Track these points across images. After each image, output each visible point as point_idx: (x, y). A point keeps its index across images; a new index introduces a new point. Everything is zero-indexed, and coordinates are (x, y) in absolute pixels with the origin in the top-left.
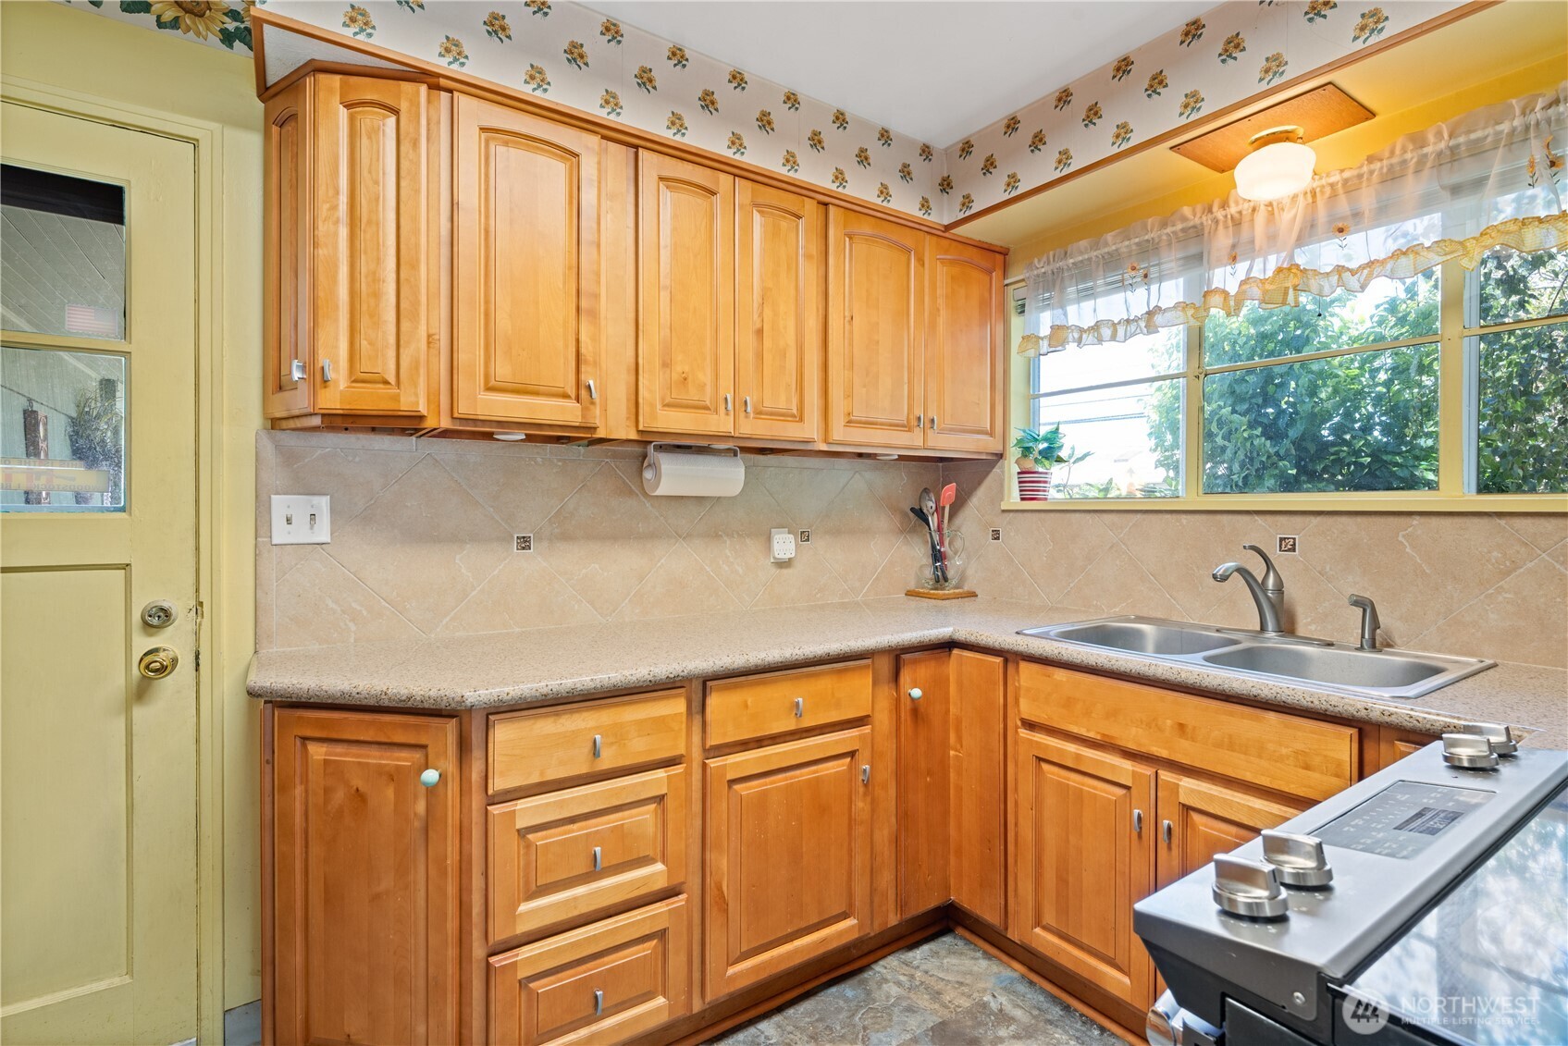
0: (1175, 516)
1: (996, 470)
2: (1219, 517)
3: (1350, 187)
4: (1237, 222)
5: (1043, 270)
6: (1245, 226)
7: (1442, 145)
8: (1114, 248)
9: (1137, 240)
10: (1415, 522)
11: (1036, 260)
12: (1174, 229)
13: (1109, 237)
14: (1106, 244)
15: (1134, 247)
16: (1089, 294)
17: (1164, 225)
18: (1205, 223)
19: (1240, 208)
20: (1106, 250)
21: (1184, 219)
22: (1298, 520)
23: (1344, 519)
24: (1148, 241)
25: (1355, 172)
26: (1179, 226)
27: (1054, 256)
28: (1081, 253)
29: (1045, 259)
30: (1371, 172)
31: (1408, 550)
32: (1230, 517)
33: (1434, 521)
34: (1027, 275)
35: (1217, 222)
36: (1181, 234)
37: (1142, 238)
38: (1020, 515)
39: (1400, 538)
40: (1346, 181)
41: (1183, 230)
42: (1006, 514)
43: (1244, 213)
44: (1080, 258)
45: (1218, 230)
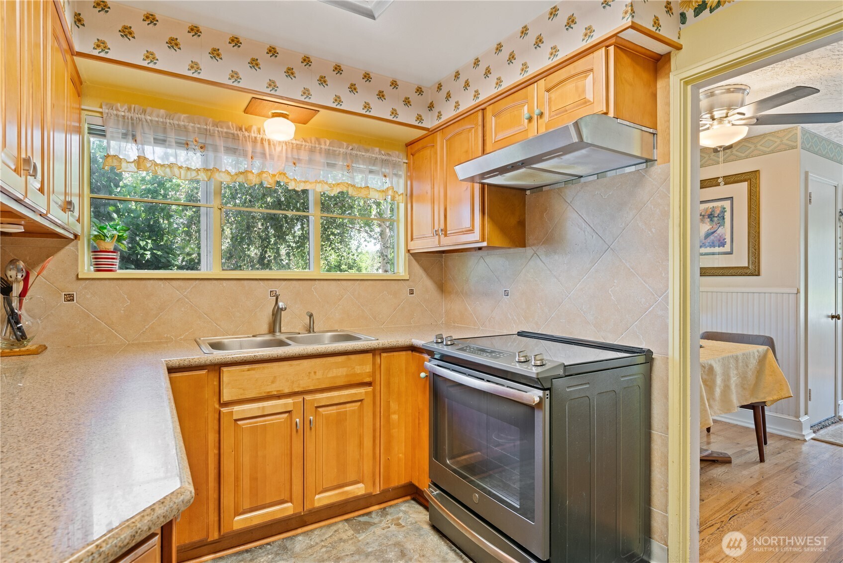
0: (219, 282)
1: (70, 247)
2: (242, 282)
3: (299, 147)
4: (255, 141)
5: (123, 114)
6: (259, 144)
7: (327, 147)
8: (182, 123)
9: (199, 126)
10: (317, 283)
11: (119, 105)
12: (222, 130)
13: (183, 116)
14: (179, 120)
15: (196, 129)
16: (161, 141)
17: (215, 125)
18: (239, 135)
19: (256, 135)
20: (176, 122)
21: (228, 128)
22: (277, 282)
23: (294, 282)
24: (206, 130)
25: (301, 143)
26: (225, 130)
27: (134, 108)
28: (158, 116)
29: (126, 107)
30: (306, 146)
31: (315, 293)
32: (248, 282)
33: (322, 282)
34: (107, 111)
35: (245, 137)
36: (224, 134)
37: (202, 126)
38: (98, 282)
39: (312, 289)
40: (297, 144)
41: (226, 133)
42: (81, 282)
43: (258, 139)
44: (157, 119)
45: (246, 141)
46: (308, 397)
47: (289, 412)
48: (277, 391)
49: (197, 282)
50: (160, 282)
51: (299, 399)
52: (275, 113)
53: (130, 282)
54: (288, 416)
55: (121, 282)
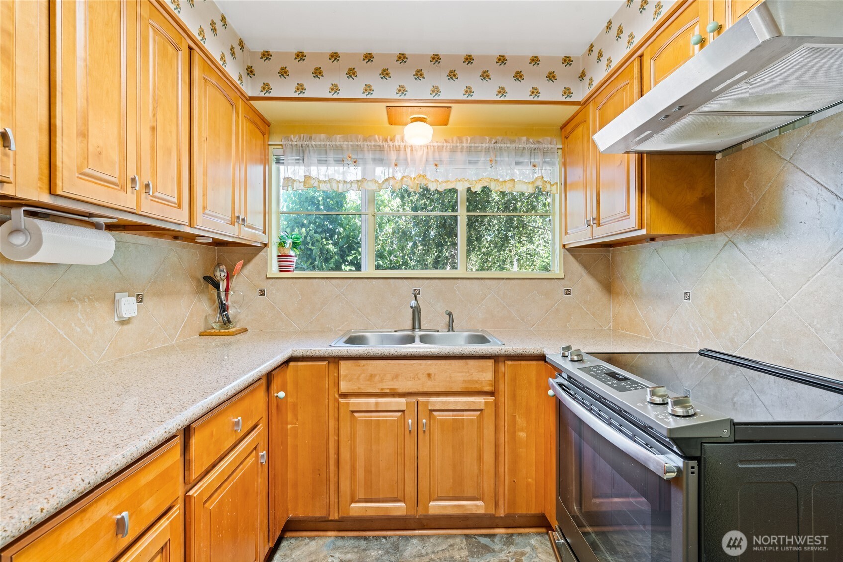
0: (369, 280)
1: (262, 253)
2: (389, 280)
3: (440, 149)
4: (398, 150)
5: (296, 143)
6: (402, 152)
7: (468, 145)
8: (339, 143)
9: (352, 143)
10: (459, 282)
11: (292, 136)
12: (370, 143)
13: (338, 137)
14: (336, 140)
15: (350, 146)
16: (323, 162)
17: (365, 140)
18: (385, 146)
19: (399, 144)
20: (334, 143)
21: (375, 140)
22: (421, 281)
23: (437, 281)
24: (357, 145)
25: (442, 144)
26: (373, 143)
27: (303, 137)
28: (320, 140)
29: (297, 137)
30: (447, 146)
31: (457, 292)
32: (394, 280)
33: (464, 281)
34: (285, 143)
35: (390, 147)
36: (372, 147)
37: (354, 143)
38: (280, 280)
39: (455, 288)
40: (438, 146)
41: (374, 145)
42: (269, 280)
43: (401, 146)
44: (320, 143)
45: (390, 150)
46: (422, 399)
47: (403, 411)
48: (391, 389)
49: (351, 280)
50: (323, 281)
51: (413, 400)
52: (413, 118)
53: (301, 280)
54: (401, 415)
55: (295, 280)
